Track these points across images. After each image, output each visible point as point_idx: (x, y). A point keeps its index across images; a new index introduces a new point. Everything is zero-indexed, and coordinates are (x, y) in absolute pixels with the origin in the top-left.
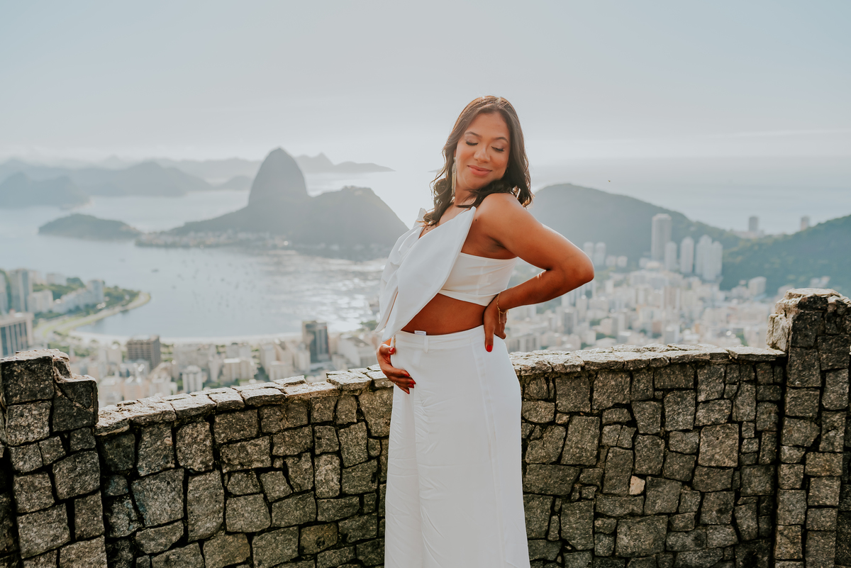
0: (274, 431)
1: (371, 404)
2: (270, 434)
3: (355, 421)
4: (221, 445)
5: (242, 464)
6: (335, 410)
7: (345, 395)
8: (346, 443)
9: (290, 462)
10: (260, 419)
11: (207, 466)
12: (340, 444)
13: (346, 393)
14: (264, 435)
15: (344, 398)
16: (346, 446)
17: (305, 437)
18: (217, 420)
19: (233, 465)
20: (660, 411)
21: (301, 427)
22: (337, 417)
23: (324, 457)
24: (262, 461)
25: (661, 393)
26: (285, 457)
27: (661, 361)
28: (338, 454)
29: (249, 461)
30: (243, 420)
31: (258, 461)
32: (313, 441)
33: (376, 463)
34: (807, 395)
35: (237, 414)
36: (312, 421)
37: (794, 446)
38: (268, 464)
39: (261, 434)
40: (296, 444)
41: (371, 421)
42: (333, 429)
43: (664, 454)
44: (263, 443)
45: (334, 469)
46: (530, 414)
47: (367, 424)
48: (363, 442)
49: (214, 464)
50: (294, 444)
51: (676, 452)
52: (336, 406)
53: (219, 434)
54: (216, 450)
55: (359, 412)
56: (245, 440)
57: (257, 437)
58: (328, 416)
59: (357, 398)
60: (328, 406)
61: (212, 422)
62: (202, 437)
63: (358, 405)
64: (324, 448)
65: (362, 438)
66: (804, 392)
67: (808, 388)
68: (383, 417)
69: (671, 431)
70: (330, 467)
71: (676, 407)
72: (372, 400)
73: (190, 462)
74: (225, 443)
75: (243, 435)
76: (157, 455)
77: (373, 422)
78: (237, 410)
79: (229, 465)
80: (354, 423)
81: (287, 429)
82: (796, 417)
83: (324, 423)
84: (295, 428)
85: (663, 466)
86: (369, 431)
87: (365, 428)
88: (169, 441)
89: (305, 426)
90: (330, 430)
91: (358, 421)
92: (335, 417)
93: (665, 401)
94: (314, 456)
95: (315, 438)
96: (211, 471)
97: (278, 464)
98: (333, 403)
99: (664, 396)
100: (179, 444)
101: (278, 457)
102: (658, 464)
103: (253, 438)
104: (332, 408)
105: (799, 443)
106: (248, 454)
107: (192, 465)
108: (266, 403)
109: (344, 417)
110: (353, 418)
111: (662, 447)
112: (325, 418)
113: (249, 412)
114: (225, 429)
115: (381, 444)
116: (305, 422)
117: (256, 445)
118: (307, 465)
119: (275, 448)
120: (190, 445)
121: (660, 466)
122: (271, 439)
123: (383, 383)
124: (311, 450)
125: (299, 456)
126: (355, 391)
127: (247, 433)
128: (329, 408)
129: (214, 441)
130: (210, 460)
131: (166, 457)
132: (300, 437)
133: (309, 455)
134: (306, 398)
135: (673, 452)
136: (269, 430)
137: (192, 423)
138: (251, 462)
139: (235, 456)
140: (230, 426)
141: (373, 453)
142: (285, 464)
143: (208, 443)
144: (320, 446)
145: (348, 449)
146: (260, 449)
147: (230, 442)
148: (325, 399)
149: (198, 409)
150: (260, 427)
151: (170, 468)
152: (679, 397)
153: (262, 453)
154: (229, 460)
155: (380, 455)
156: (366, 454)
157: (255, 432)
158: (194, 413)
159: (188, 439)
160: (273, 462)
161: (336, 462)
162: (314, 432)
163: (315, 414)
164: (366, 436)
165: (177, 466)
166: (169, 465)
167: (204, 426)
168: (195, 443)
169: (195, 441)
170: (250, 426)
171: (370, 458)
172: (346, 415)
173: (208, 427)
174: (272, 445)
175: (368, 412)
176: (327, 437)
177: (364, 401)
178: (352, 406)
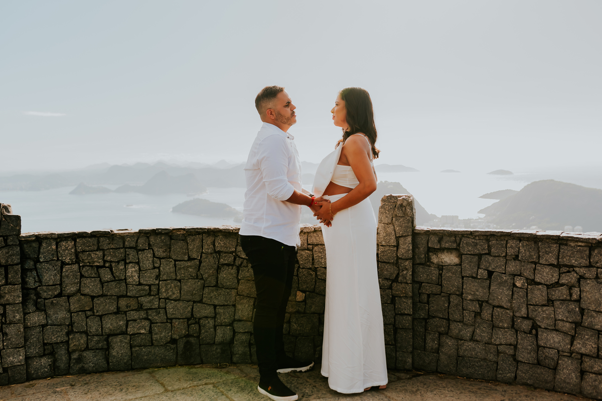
0: (105, 248)
1: (155, 241)
2: (103, 250)
4: (79, 252)
5: (89, 262)
6: (137, 242)
8: (142, 259)
9: (113, 265)
10: (98, 242)
11: (72, 261)
12: (139, 259)
13: (143, 234)
14: (100, 250)
15: (142, 237)
16: (142, 260)
17: (121, 253)
18: (78, 240)
19: (86, 263)
20: (311, 256)
21: (119, 248)
23: (131, 264)
24: (99, 262)
25: (311, 246)
26: (111, 262)
27: (309, 229)
28: (138, 263)
29: (92, 262)
30: (90, 242)
31: (97, 262)
32: (125, 256)
33: (158, 271)
34: (389, 250)
35: (87, 239)
36: (125, 246)
37: (385, 279)
38: (102, 264)
39: (98, 249)
40: (116, 256)
41: (155, 249)
42: (135, 251)
43: (315, 280)
44: (100, 254)
45: (136, 271)
46: (241, 253)
47: (153, 251)
48: (151, 259)
49: (76, 261)
50: (115, 256)
51: (321, 279)
52: (137, 240)
53: (79, 247)
54: (77, 254)
55: (149, 245)
56: (91, 251)
57: (97, 250)
58: (133, 244)
59: (148, 237)
61: (75, 241)
62: (70, 247)
63: (149, 241)
64: (131, 260)
65: (150, 257)
66: (387, 248)
67: (389, 246)
68: (162, 248)
69: (318, 268)
70: (134, 269)
71: (320, 255)
72: (156, 239)
73: (64, 258)
74: (81, 252)
75: (90, 249)
76: (49, 253)
78: (87, 237)
79: (83, 262)
80: (146, 250)
81: (112, 249)
82: (384, 262)
83: (131, 248)
84: (116, 249)
85: (315, 287)
86: (154, 254)
87: (152, 252)
88: (54, 247)
89: (122, 248)
90: (134, 251)
91: (149, 249)
92: (137, 246)
93: (314, 250)
94: (126, 264)
95: (126, 255)
96: (74, 264)
97: (107, 265)
98: (136, 239)
99: (313, 248)
100: (59, 249)
101: (108, 261)
102: (312, 285)
103: (95, 251)
105: (388, 277)
106: (92, 258)
107: (65, 260)
108: (102, 235)
110: (146, 247)
111: (314, 276)
112: (131, 245)
113: (93, 239)
114: (81, 245)
115: (160, 262)
116: (122, 246)
117: (96, 254)
118: (122, 267)
119: (106, 257)
120: (64, 250)
121: (313, 286)
122: (104, 253)
123: (160, 231)
124: (124, 260)
125: (118, 262)
126: (148, 233)
127: (92, 248)
128: (134, 241)
129: (76, 250)
130: (74, 259)
131: (53, 254)
132: (118, 253)
133: (123, 262)
134: (122, 235)
135: (319, 279)
136: (103, 248)
137: (66, 240)
138: (94, 262)
139: (86, 258)
140: (84, 244)
141: (156, 265)
142: (111, 265)
143: (73, 250)
144: (129, 259)
145: (143, 262)
146: (98, 256)
147: (84, 251)
148: (132, 236)
149: (68, 234)
150: (98, 246)
151: (55, 260)
152: (322, 249)
153: (99, 258)
154: (83, 260)
155: (160, 266)
156: (152, 265)
157: (96, 248)
158: (66, 236)
159: (63, 248)
160: (104, 263)
161: (137, 268)
162: (126, 252)
163: (126, 243)
164: (152, 256)
165: (58, 259)
166: (54, 258)
167: (71, 242)
168: (67, 249)
169: (66, 249)
170: (93, 245)
171: (154, 268)
172: (142, 245)
173: (73, 243)
174: (104, 256)
175: (154, 245)
176: (132, 255)
177: (152, 239)
178: (145, 241)
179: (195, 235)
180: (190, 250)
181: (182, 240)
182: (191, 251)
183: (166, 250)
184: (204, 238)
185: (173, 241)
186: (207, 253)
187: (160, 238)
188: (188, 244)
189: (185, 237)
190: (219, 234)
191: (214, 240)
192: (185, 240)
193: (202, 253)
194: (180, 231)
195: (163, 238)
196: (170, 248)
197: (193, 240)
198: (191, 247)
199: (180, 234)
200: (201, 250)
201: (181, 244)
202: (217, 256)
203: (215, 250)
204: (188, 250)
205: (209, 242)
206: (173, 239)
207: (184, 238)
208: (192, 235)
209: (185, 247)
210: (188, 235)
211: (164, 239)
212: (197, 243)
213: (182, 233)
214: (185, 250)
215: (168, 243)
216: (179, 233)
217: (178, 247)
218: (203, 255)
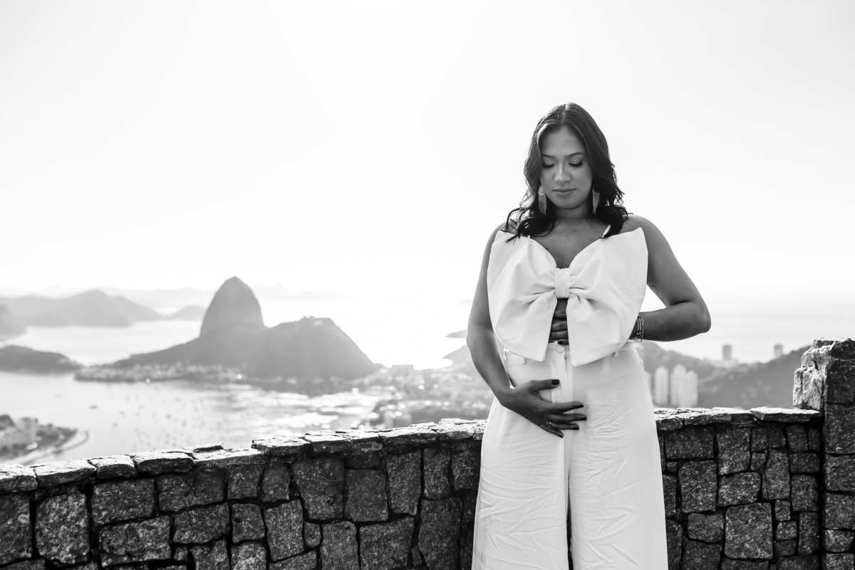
0: (177, 508)
1: (309, 477)
2: (170, 513)
3: (288, 498)
4: (101, 527)
5: (129, 554)
6: (260, 483)
7: (274, 462)
8: (275, 528)
9: (197, 553)
10: (157, 491)
11: (79, 557)
12: (266, 529)
13: (276, 460)
14: (163, 513)
15: (273, 467)
16: (274, 532)
17: (219, 518)
18: (97, 492)
19: (118, 556)
20: (674, 487)
21: (214, 504)
22: (263, 492)
23: (245, 547)
24: (159, 551)
25: (674, 464)
26: (191, 545)
27: (674, 424)
28: (264, 542)
29: (139, 551)
30: (134, 493)
31: (152, 551)
32: (230, 525)
33: (314, 556)
34: (850, 463)
35: (125, 484)
36: (229, 496)
37: (840, 530)
38: (167, 555)
39: (157, 512)
40: (207, 527)
41: (309, 498)
42: (258, 509)
43: (682, 543)
44: (161, 525)
45: (258, 563)
47: (303, 504)
48: (298, 527)
49: (89, 554)
50: (203, 527)
51: (697, 540)
52: (262, 477)
53: (100, 512)
54: (93, 533)
55: (293, 487)
56: (135, 520)
57: (153, 516)
58: (251, 489)
59: (289, 467)
60: (251, 477)
61: (88, 492)
62: (73, 514)
63: (292, 477)
64: (245, 533)
65: (297, 521)
66: (846, 460)
67: (851, 455)
68: (324, 494)
69: (689, 513)
70: (252, 560)
71: (693, 482)
72: (310, 471)
73: (55, 550)
74: (106, 525)
75: (133, 513)
76: (7, 539)
77: (311, 500)
78: (126, 479)
79: (111, 555)
80: (285, 501)
81: (195, 507)
82: (840, 492)
83: (244, 500)
84: (206, 506)
85: (681, 560)
86: (305, 512)
87: (300, 507)
88: (24, 519)
89: (220, 503)
90: (253, 509)
91: (291, 499)
92: (261, 493)
93: (680, 474)
94: (231, 546)
95: (233, 522)
96: (84, 564)
97: (180, 555)
98: (258, 474)
99: (678, 468)
100: (40, 524)
101: (181, 545)
102: (676, 557)
103: (146, 518)
104: (257, 480)
105: (846, 525)
106: (138, 539)
107: (57, 554)
108: (167, 471)
109: (272, 492)
110: (285, 494)
111: (680, 534)
112: (247, 493)
113: (143, 482)
114: (108, 504)
115: (322, 531)
116: (220, 498)
117: (150, 528)
118: (221, 558)
119: (177, 533)
120: (55, 526)
121: (678, 559)
122: (172, 520)
123: (324, 447)
124: (228, 537)
125: (210, 545)
126: (287, 456)
127: (138, 511)
128: (252, 480)
129: (90, 521)
130: (84, 548)
131: (20, 542)
132: (212, 518)
133: (223, 543)
134: (221, 466)
135: (693, 540)
136: (170, 507)
137: (60, 494)
138: (143, 552)
139: (121, 542)
140: (115, 500)
141: (312, 542)
142: (190, 555)
143: (82, 523)
144: (240, 531)
145: (277, 536)
146: (156, 533)
147: (114, 523)
148: (247, 467)
149: (69, 474)
150: (157, 504)
151: (25, 559)
152: (697, 469)
153: (158, 539)
154: (112, 548)
155: (321, 545)
156: (301, 544)
157: (149, 509)
158: (63, 480)
159: (53, 518)
160: (173, 552)
161: (261, 555)
162: (231, 512)
163: (234, 488)
164: (301, 519)
165: (36, 556)
166: (23, 554)
167: (78, 499)
168: (64, 522)
169: (63, 520)
170: (143, 501)
171: (307, 549)
172: (275, 490)
173: (83, 500)
174: (173, 529)
175: (305, 487)
176: (248, 519)
177: (300, 471)
178: (283, 477)
179: (405, 452)
180: (392, 492)
181: (374, 468)
182: (395, 494)
183: (334, 497)
184: (426, 459)
185: (351, 473)
186: (434, 499)
187: (321, 466)
188: (387, 477)
189: (381, 459)
190: (463, 447)
191: (450, 462)
192: (381, 468)
193: (422, 497)
194: (370, 446)
195: (327, 465)
196: (345, 492)
197: (401, 467)
198: (395, 486)
199: (367, 454)
200: (419, 491)
201: (370, 478)
202: (458, 504)
203: (452, 487)
204: (388, 492)
205: (438, 469)
206: (352, 468)
207: (376, 463)
208: (399, 455)
209: (381, 487)
210: (389, 454)
211: (331, 469)
212: (410, 472)
213: (373, 449)
214: (382, 493)
215: (341, 479)
216: (366, 450)
217: (364, 488)
218: (426, 503)
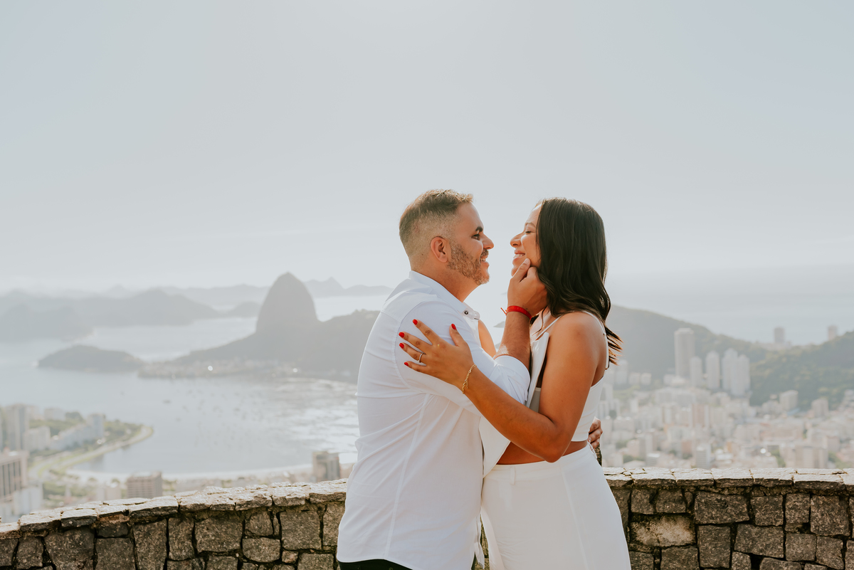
1: (60, 547)
3: (41, 565)
6: (15, 555)
7: (28, 536)
13: (29, 534)
15: (27, 540)
22: (17, 562)
41: (60, 564)
46: (252, 553)
52: (16, 549)
55: (45, 555)
59: (42, 540)
60: (6, 549)
63: (45, 548)
68: (75, 560)
72: (61, 542)
77: (62, 566)
80: (39, 567)
91: (44, 565)
98: (13, 546)
104: (11, 551)
109: (25, 561)
110: (38, 562)
123: (71, 523)
128: (7, 552)
148: (3, 541)
172: (28, 559)
175: (56, 555)
177: (52, 542)
178: (36, 548)
179: (151, 522)
180: (139, 556)
181: (123, 536)
182: (142, 557)
183: (84, 563)
184: (170, 527)
185: (100, 542)
186: (178, 560)
187: (71, 537)
188: (134, 543)
189: (129, 529)
190: (205, 516)
191: (194, 529)
192: (128, 536)
193: (168, 559)
194: (118, 518)
195: (77, 536)
196: (94, 558)
197: (148, 534)
198: (141, 550)
199: (116, 525)
200: (165, 554)
201: (119, 545)
202: (201, 564)
203: (195, 550)
204: (135, 556)
205: (182, 535)
206: (101, 537)
207: (125, 532)
208: (145, 524)
209: (129, 551)
210: (136, 524)
211: (80, 539)
212: (157, 538)
213: (121, 520)
214: (130, 557)
215: (91, 547)
216: (114, 522)
217: (112, 554)
218: (171, 564)
